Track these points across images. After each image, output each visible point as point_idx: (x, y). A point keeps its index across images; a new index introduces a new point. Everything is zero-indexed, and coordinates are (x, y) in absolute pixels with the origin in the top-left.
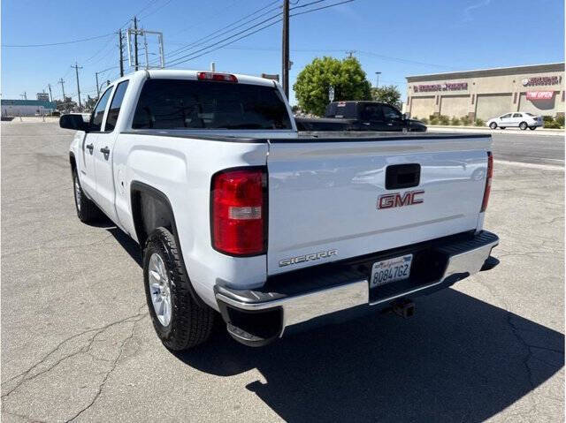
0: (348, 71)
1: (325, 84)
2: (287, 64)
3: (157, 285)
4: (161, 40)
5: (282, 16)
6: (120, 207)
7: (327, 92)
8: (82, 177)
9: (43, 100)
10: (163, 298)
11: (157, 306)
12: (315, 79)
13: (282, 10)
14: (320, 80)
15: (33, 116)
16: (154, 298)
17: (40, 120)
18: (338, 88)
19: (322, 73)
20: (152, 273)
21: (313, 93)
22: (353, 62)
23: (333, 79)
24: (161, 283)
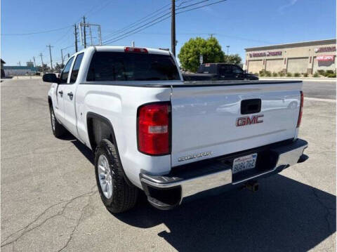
0: (211, 46)
1: (197, 53)
2: (174, 43)
3: (103, 174)
4: (99, 29)
5: (171, 14)
6: (80, 128)
7: (198, 58)
8: (56, 111)
9: (30, 66)
10: (107, 181)
11: (103, 187)
12: (191, 50)
13: (171, 10)
14: (194, 51)
15: (24, 75)
16: (101, 182)
17: (28, 78)
18: (205, 56)
19: (195, 47)
20: (100, 167)
21: (190, 59)
22: (214, 40)
23: (202, 50)
24: (106, 173)
